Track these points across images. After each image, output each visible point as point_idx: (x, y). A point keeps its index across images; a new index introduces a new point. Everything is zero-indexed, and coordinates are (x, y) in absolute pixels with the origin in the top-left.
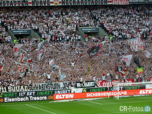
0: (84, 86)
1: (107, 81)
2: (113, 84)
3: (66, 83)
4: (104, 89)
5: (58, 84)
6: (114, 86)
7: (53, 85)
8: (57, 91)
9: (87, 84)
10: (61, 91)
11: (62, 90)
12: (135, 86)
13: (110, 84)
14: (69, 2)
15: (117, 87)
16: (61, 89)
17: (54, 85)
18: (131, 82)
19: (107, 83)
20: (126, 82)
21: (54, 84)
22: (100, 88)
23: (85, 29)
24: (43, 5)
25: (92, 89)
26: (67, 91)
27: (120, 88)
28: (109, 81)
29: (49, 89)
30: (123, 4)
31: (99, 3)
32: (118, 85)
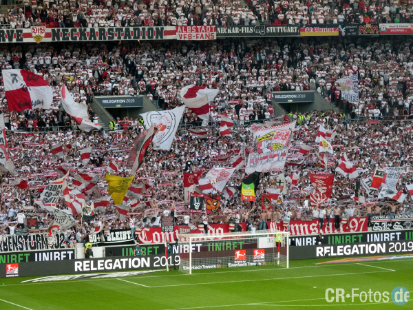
0: (106, 241)
1: (163, 228)
2: (178, 238)
3: (62, 234)
4: (156, 248)
5: (42, 236)
6: (180, 241)
7: (30, 240)
8: (40, 254)
9: (115, 236)
10: (51, 253)
11: (53, 251)
12: (232, 241)
13: (170, 235)
14: (69, 34)
15: (189, 244)
16: (50, 249)
17: (32, 238)
18: (222, 230)
19: (162, 233)
20: (209, 231)
21: (34, 236)
22: (146, 246)
23: (109, 99)
24: (7, 41)
25: (127, 249)
26: (65, 252)
27: (194, 245)
28: (167, 229)
29: (20, 249)
30: (202, 39)
31: (144, 37)
32: (191, 238)
